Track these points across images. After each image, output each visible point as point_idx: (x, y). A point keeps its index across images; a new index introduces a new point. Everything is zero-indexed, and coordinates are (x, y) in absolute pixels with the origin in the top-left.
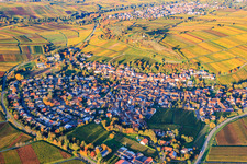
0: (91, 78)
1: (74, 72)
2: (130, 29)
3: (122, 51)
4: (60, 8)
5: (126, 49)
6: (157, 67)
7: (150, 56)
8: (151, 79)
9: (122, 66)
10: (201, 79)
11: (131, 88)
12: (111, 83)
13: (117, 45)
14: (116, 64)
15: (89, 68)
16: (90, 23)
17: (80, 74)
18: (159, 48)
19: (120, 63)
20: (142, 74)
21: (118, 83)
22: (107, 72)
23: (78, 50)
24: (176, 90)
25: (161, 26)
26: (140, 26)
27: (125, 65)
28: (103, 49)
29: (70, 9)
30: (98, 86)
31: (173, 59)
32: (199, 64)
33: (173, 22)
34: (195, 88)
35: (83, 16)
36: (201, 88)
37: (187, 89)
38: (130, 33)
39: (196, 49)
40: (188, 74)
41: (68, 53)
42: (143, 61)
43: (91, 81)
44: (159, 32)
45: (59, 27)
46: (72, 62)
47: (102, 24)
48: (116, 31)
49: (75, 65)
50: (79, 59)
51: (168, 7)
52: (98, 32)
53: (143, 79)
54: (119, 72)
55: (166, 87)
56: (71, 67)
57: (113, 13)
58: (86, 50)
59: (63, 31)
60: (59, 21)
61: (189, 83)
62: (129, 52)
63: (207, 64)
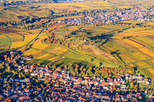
0: (26, 80)
1: (11, 74)
2: (74, 33)
3: (62, 55)
5: (66, 53)
6: (93, 71)
7: (88, 60)
8: (85, 82)
9: (59, 69)
10: (135, 84)
11: (64, 91)
12: (45, 85)
13: (59, 49)
14: (54, 67)
15: (26, 71)
16: (38, 27)
17: (16, 77)
18: (98, 52)
19: (57, 66)
20: (77, 77)
21: (51, 86)
22: (43, 75)
23: (20, 53)
24: (108, 93)
25: (106, 32)
26: (85, 31)
27: (63, 68)
28: (44, 52)
29: (22, 14)
30: (31, 88)
31: (110, 63)
32: (135, 69)
33: (119, 27)
34: (128, 93)
35: (34, 21)
36: (134, 93)
37: (120, 93)
38: (73, 37)
39: (136, 54)
40: (124, 78)
41: (9, 56)
42: (80, 65)
43: (25, 84)
44: (103, 37)
45: (7, 31)
46: (10, 64)
47: (49, 29)
48: (60, 36)
49: (13, 68)
50: (18, 62)
51: (119, 14)
52: (43, 36)
53: (77, 82)
54: (55, 75)
55: (100, 90)
56: (8, 70)
57: (63, 18)
58: (27, 53)
59: (10, 35)
60: (9, 25)
61: (123, 87)
62: (70, 56)
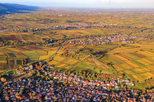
0: (51, 82)
1: (41, 77)
2: (81, 50)
3: (74, 65)
4: (39, 36)
5: (77, 63)
6: (96, 76)
7: (92, 68)
8: (91, 83)
9: (72, 74)
10: (124, 85)
11: (77, 89)
12: (64, 85)
13: (72, 61)
14: (69, 73)
15: (50, 75)
16: (57, 46)
17: (44, 79)
18: (98, 64)
19: (71, 72)
20: (85, 80)
21: (68, 86)
22: (62, 78)
23: (46, 63)
24: (107, 91)
25: (102, 49)
26: (88, 49)
27: (75, 74)
28: (62, 63)
29: (45, 37)
30: (54, 87)
31: (106, 71)
32: (124, 75)
33: (111, 47)
34: (120, 91)
35: (53, 41)
36: (124, 91)
37: (115, 91)
38: (81, 53)
39: (123, 65)
40: (116, 81)
41: (38, 65)
42: (86, 72)
43: (50, 84)
44: (101, 53)
45: (36, 48)
46: (39, 71)
47: (64, 47)
48: (72, 52)
49: (41, 73)
50: (45, 69)
51: (110, 38)
52: (60, 52)
53: (85, 83)
54: (70, 79)
55: (101, 89)
56: (38, 74)
57: (73, 40)
58: (50, 63)
59: (38, 51)
60: (37, 44)
61: (117, 87)
62: (79, 65)
63: (130, 75)
